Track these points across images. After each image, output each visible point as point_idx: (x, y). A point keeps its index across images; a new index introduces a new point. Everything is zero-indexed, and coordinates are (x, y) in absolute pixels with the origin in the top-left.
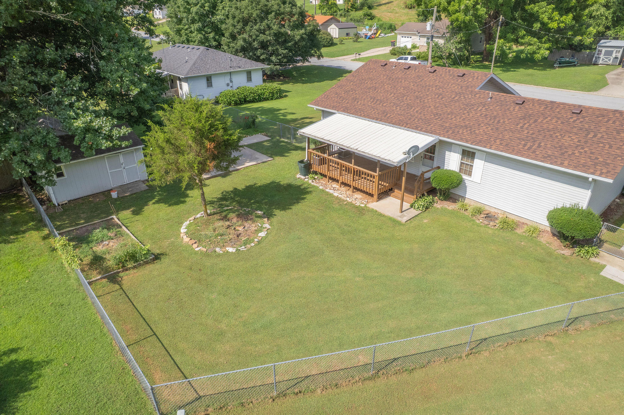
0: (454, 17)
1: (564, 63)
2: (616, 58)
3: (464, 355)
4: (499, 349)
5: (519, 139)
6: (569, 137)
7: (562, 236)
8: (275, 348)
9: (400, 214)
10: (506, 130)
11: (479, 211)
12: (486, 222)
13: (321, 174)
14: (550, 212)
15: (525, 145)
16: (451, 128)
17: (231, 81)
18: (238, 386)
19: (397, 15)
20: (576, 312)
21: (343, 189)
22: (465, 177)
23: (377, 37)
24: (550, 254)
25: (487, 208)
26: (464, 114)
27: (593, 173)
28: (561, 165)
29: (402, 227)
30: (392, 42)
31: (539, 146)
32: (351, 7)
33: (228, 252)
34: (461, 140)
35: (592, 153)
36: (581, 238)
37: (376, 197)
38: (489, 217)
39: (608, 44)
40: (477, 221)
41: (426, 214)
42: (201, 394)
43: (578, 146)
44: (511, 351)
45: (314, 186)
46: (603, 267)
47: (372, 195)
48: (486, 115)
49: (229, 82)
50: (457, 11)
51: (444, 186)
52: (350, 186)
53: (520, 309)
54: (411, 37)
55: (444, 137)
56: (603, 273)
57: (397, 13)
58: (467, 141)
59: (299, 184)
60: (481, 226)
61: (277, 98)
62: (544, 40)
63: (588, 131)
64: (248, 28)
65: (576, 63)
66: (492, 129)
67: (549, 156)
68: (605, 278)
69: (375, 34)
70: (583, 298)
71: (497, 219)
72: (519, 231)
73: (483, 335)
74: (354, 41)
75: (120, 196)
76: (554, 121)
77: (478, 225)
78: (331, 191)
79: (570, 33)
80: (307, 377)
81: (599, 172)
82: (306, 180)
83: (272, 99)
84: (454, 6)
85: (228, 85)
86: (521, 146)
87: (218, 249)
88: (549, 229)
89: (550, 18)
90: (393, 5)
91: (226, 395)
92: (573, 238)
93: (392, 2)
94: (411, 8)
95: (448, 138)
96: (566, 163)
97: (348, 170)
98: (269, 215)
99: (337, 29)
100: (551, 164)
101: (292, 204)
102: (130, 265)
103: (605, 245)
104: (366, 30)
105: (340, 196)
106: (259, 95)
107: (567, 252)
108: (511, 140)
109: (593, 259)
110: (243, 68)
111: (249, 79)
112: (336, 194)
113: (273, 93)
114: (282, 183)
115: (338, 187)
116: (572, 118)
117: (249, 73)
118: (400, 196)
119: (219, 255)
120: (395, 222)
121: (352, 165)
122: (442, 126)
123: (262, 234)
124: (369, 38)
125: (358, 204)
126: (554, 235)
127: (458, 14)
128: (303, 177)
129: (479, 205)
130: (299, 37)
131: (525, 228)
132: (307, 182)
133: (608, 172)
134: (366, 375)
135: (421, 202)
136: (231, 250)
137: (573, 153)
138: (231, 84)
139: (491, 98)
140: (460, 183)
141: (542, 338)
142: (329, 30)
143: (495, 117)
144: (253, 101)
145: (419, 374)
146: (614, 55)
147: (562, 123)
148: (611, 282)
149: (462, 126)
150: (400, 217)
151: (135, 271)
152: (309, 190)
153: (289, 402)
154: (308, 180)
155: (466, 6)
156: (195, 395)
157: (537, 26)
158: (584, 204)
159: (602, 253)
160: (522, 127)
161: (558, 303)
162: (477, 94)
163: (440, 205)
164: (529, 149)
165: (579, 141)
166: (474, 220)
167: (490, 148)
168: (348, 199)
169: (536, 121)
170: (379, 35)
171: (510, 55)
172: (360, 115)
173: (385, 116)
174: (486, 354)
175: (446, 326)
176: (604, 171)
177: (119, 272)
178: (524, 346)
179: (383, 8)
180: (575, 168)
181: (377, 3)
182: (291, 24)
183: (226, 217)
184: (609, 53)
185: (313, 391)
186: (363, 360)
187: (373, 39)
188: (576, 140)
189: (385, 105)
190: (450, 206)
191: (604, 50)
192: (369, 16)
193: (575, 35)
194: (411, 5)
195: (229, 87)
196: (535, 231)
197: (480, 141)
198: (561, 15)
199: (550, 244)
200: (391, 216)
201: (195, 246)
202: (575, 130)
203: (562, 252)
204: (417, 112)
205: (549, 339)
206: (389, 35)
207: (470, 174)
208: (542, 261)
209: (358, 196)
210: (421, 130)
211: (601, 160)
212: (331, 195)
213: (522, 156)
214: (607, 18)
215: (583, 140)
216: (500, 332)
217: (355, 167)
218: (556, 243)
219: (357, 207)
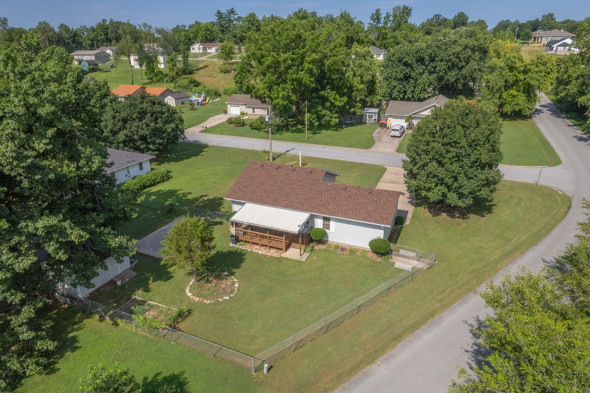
0: (275, 102)
1: (347, 124)
2: (375, 119)
3: (355, 314)
4: (367, 307)
5: (349, 210)
6: (370, 206)
7: (376, 253)
8: (282, 334)
9: (300, 257)
10: (342, 205)
11: (337, 247)
12: (342, 253)
13: (245, 241)
14: (370, 242)
15: (353, 213)
16: (315, 207)
17: (128, 172)
18: (276, 353)
19: (216, 79)
20: (389, 285)
21: (262, 248)
22: (327, 230)
23: (207, 103)
24: (374, 262)
25: (340, 244)
26: (319, 197)
27: (383, 224)
28: (370, 221)
29: (304, 264)
30: (224, 110)
31: (359, 213)
32: (176, 74)
33: (225, 299)
34: (323, 213)
35: (381, 214)
36: (384, 252)
37: (284, 250)
38: (343, 249)
39: (369, 111)
40: (338, 253)
41: (313, 254)
42: (264, 360)
43: (374, 210)
44: (371, 307)
45: (244, 250)
46: (394, 263)
47: (281, 249)
48: (330, 197)
49: (127, 173)
50: (277, 98)
51: (318, 238)
52: (267, 246)
53: (369, 290)
54: (238, 107)
55: (314, 212)
56: (395, 266)
57: (215, 77)
58: (326, 214)
59: (235, 250)
60: (340, 255)
61: (167, 180)
62: (333, 112)
63: (377, 202)
64: (128, 125)
65: (354, 123)
66: (336, 205)
67: (364, 217)
68: (396, 268)
69: (205, 100)
70: (391, 278)
71: (346, 249)
72: (358, 254)
73: (359, 304)
74: (190, 109)
75: (123, 283)
76: (362, 198)
77: (339, 255)
78: (257, 251)
79: (348, 107)
80: (301, 340)
81: (385, 223)
82: (237, 246)
83: (163, 182)
84: (274, 94)
85: (126, 176)
86: (351, 214)
87: (219, 299)
88: (370, 250)
89: (334, 99)
90: (209, 69)
91: (274, 356)
92: (381, 253)
93: (208, 66)
94: (225, 73)
95: (316, 213)
96: (372, 221)
97: (265, 237)
98: (232, 274)
99: (174, 100)
100: (366, 221)
101: (240, 263)
102: (180, 319)
103: (394, 252)
104: (196, 97)
105: (263, 253)
106: (153, 181)
107: (380, 259)
108: (346, 211)
109: (390, 260)
110: (137, 161)
111: (141, 168)
112: (260, 253)
113: (163, 177)
114: (224, 251)
115: (258, 247)
116: (369, 196)
117: (141, 164)
118: (299, 247)
119: (222, 302)
120: (300, 262)
121: (268, 235)
122: (311, 206)
123: (237, 285)
124: (201, 105)
125: (276, 256)
126: (373, 252)
127: (278, 100)
128: (235, 245)
129: (336, 244)
130: (170, 130)
131: (360, 251)
132: (239, 248)
133: (388, 222)
134: (324, 332)
135: (309, 248)
136: (227, 298)
137: (374, 215)
138: (128, 175)
139: (330, 186)
140: (325, 235)
141: (380, 299)
142: (166, 100)
143: (335, 198)
144: (151, 185)
145: (342, 326)
146: (374, 118)
147: (366, 199)
148: (398, 269)
149: (320, 205)
150: (301, 258)
151: (183, 322)
152: (243, 252)
153: (299, 351)
154: (240, 247)
155: (283, 95)
156: (262, 361)
157: (328, 104)
158: (382, 237)
159: (393, 257)
160: (349, 203)
161: (382, 284)
162: (322, 184)
163: (317, 247)
164: (355, 214)
165: (374, 208)
166: (336, 253)
167: (338, 217)
168: (269, 254)
169: (354, 199)
170: (209, 101)
171: (316, 124)
172: (262, 203)
173: (277, 203)
174: (363, 311)
175: (345, 305)
176: (386, 222)
177: (175, 326)
178: (375, 304)
179: (201, 72)
180: (376, 222)
181: (195, 67)
182: (163, 120)
183: (208, 280)
184: (371, 117)
185: (307, 344)
186: (319, 327)
187: (204, 105)
188: (373, 208)
189: (274, 195)
190: (322, 247)
191: (368, 114)
192: (193, 82)
193: (350, 108)
194: (225, 70)
195: (128, 177)
196: (365, 251)
197: (332, 213)
198: (341, 97)
199: (372, 257)
200: (297, 259)
201: (205, 301)
202: (371, 202)
203: (378, 260)
204: (294, 198)
205: (383, 298)
206: (216, 100)
207: (329, 229)
208: (371, 266)
209: (273, 251)
210: (300, 210)
211: (384, 217)
212: (258, 253)
213: (353, 219)
214: (364, 90)
215: (376, 207)
216: (364, 301)
217: (269, 235)
218: (375, 256)
219: (277, 258)
